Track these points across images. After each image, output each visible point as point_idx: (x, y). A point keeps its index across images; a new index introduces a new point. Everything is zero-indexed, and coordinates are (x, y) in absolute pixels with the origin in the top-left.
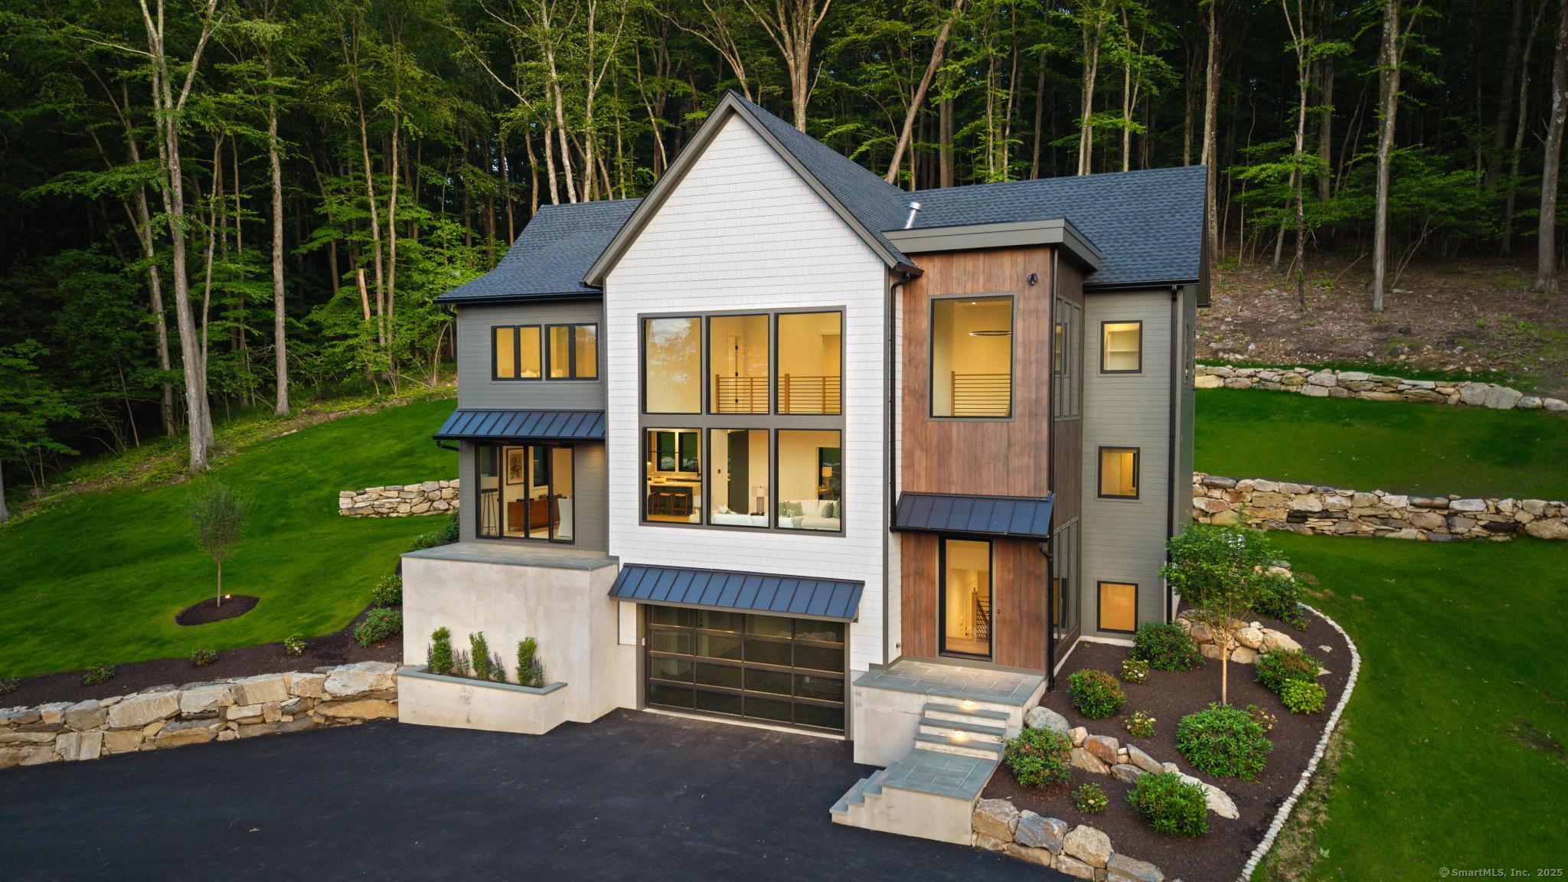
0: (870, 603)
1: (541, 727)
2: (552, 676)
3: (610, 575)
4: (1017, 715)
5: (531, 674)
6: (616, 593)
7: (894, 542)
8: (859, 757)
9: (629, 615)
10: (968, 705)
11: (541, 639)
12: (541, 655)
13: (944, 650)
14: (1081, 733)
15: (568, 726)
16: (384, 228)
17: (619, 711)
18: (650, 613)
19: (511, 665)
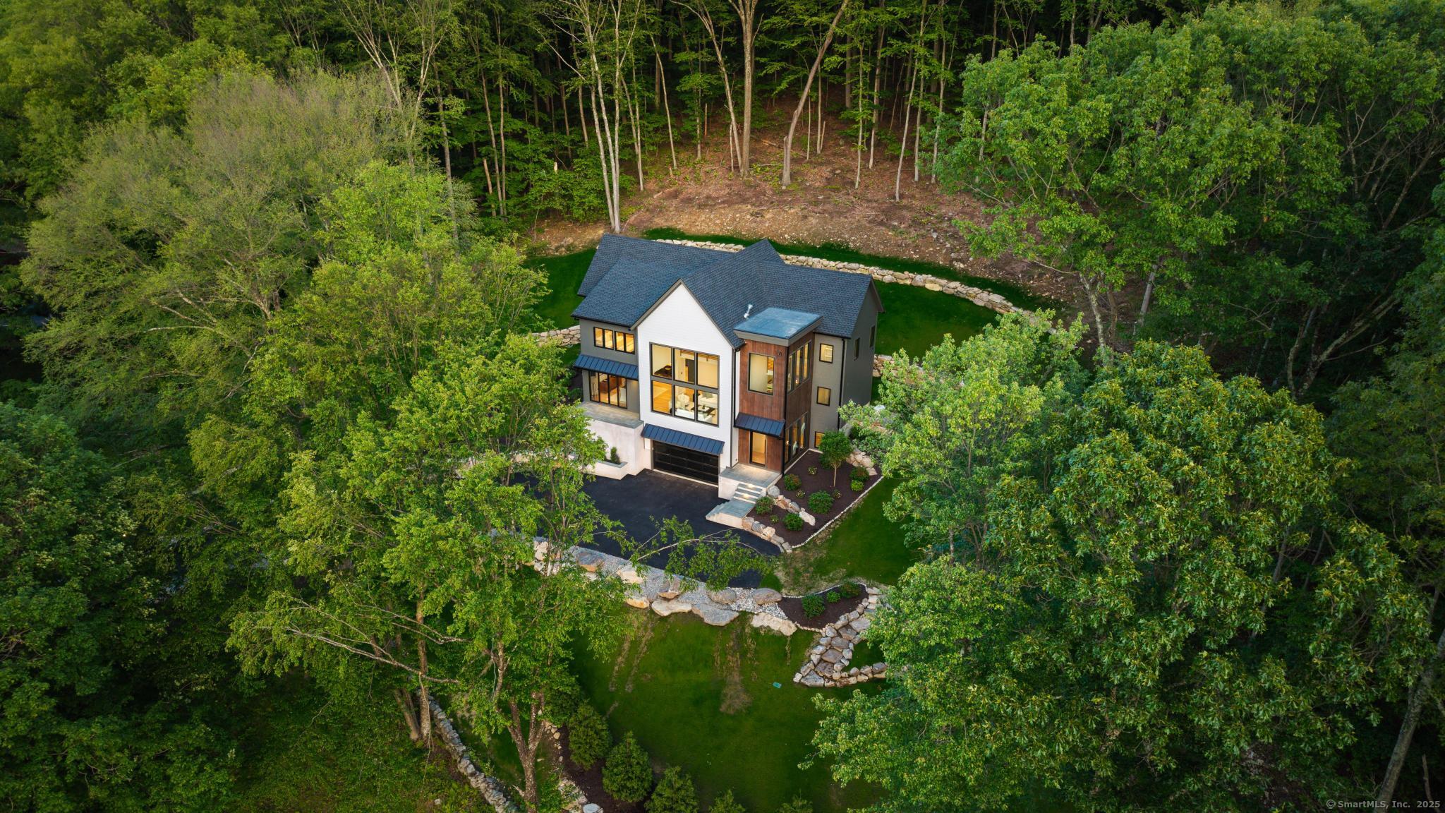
0: (727, 448)
1: (620, 477)
2: (622, 459)
3: (641, 428)
4: (764, 490)
5: (615, 460)
6: (643, 434)
7: (736, 431)
8: (720, 496)
9: (648, 442)
10: (751, 486)
11: (618, 447)
12: (618, 453)
13: (751, 462)
14: (781, 497)
15: (628, 476)
16: (497, 136)
17: (645, 470)
18: (655, 444)
19: (609, 456)
